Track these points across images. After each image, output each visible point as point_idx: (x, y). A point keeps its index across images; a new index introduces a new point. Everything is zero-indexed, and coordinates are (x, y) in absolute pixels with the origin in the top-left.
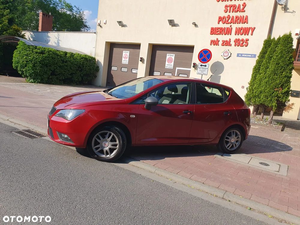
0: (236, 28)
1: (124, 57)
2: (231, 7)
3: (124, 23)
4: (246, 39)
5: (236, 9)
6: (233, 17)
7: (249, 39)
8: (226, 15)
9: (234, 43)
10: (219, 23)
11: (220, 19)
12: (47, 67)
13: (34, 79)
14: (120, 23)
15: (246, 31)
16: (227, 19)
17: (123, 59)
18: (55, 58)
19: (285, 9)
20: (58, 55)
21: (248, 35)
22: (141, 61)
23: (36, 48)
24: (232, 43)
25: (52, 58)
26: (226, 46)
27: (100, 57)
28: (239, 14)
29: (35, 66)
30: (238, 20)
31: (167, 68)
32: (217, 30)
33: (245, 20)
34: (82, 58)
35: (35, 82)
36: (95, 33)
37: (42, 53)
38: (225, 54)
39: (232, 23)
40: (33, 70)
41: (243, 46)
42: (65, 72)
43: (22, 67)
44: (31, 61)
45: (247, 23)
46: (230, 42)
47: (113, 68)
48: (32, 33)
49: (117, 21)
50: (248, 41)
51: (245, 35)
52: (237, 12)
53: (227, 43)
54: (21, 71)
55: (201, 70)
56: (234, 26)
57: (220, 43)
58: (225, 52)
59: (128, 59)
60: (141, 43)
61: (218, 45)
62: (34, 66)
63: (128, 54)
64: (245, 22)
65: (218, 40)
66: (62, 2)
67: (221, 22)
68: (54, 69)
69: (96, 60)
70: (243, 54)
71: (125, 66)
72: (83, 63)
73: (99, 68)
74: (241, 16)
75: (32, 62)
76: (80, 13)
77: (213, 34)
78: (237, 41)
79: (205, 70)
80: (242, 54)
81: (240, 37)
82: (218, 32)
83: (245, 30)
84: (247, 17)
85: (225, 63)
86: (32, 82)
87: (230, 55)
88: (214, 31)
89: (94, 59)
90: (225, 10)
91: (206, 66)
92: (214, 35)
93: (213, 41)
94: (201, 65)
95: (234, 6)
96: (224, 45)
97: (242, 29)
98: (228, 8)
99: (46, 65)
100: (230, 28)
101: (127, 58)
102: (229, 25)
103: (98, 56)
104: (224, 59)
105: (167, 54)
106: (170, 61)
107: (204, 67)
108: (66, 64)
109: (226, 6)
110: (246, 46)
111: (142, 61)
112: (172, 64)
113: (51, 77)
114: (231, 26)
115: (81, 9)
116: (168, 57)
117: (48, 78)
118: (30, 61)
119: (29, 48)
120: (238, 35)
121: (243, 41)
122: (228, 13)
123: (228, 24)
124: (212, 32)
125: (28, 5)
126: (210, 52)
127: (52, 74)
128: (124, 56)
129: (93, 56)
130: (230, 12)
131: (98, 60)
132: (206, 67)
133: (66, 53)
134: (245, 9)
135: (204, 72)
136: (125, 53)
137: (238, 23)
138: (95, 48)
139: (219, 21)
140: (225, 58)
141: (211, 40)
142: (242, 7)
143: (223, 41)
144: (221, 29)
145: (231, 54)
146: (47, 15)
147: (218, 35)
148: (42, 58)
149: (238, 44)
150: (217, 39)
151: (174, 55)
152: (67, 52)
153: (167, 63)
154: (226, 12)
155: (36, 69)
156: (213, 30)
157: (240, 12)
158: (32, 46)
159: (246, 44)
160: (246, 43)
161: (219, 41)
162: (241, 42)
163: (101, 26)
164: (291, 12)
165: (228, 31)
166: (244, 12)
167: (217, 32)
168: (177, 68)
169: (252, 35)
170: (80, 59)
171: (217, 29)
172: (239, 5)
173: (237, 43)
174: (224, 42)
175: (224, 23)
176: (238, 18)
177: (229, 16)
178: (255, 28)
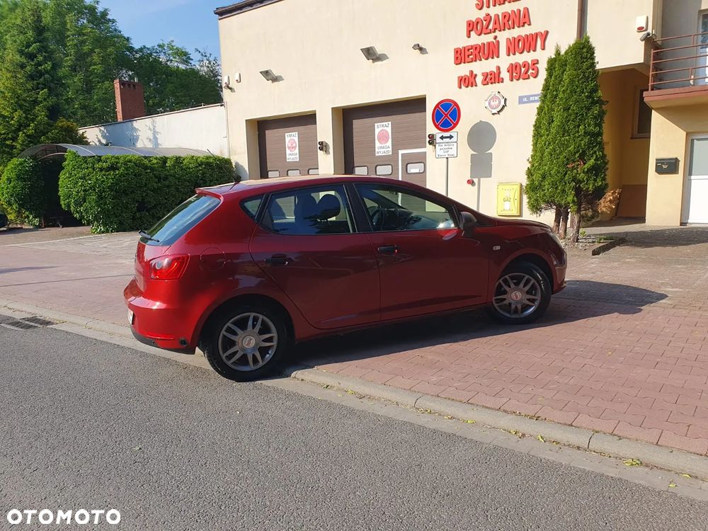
0: (508, 40)
1: (289, 148)
3: (276, 73)
4: (532, 61)
6: (497, 16)
7: (538, 61)
8: (481, 14)
9: (508, 74)
10: (469, 37)
11: (472, 27)
12: (127, 195)
13: (105, 225)
14: (266, 74)
15: (529, 43)
16: (485, 22)
17: (288, 152)
18: (140, 175)
20: (146, 168)
21: (535, 51)
22: (321, 150)
23: (99, 159)
24: (505, 75)
25: (135, 175)
26: (492, 83)
27: (240, 156)
28: (508, 8)
29: (102, 199)
30: (508, 21)
31: (380, 154)
32: (467, 53)
33: (522, 18)
34: (200, 165)
35: (107, 231)
36: (222, 105)
37: (113, 167)
38: (492, 103)
39: (497, 31)
40: (99, 206)
41: (529, 78)
42: (166, 199)
43: (78, 204)
44: (93, 188)
45: (530, 25)
46: (499, 73)
48: (102, 128)
49: (261, 72)
50: (537, 63)
51: (529, 52)
52: (504, 3)
53: (493, 76)
54: (77, 212)
55: (444, 147)
56: (503, 37)
57: (479, 79)
58: (493, 98)
59: (297, 151)
60: (315, 111)
61: (476, 86)
62: (100, 197)
63: (296, 139)
64: (524, 23)
65: (474, 73)
66: (165, 48)
67: (473, 33)
68: (142, 197)
69: (234, 164)
70: (532, 96)
71: (293, 166)
72: (203, 174)
74: (513, 11)
75: (94, 190)
76: (210, 63)
77: (460, 63)
78: (514, 69)
79: (450, 147)
80: (528, 97)
81: (520, 58)
82: (471, 57)
83: (526, 41)
84: (527, 10)
85: (495, 121)
86: (103, 232)
87: (503, 103)
88: (462, 56)
89: (228, 162)
90: (477, 5)
91: (451, 137)
92: (462, 64)
93: (463, 80)
94: (442, 138)
96: (487, 84)
97: (519, 40)
99: (124, 192)
100: (494, 41)
101: (296, 147)
102: (492, 35)
103: (235, 154)
104: (493, 114)
105: (376, 125)
106: (383, 138)
107: (448, 140)
108: (167, 183)
110: (535, 77)
111: (324, 149)
112: (389, 143)
113: (138, 215)
114: (496, 37)
115: (211, 54)
116: (377, 131)
117: (134, 218)
118: (91, 188)
119: (86, 162)
120: (514, 54)
121: (527, 67)
122: (485, 10)
123: (488, 33)
124: (457, 58)
125: (95, 69)
126: (456, 104)
127: (139, 210)
128: (290, 145)
129: (226, 157)
130: (488, 7)
131: (237, 164)
132: (452, 140)
133: (164, 160)
135: (451, 152)
136: (289, 138)
137: (509, 29)
138: (227, 137)
139: (470, 31)
140: (495, 111)
141: (459, 77)
143: (483, 74)
144: (476, 47)
145: (505, 100)
146: (129, 85)
147: (472, 62)
148: (112, 179)
149: (518, 75)
150: (472, 72)
151: (390, 123)
152: (167, 156)
153: (377, 144)
154: (480, 9)
155: (105, 204)
156: (459, 52)
157: (510, 2)
158: (91, 157)
159: (534, 72)
160: (533, 69)
161: (476, 75)
162: (523, 69)
163: (231, 89)
165: (491, 51)
167: (468, 56)
168: (401, 152)
169: (543, 48)
170: (197, 167)
171: (466, 51)
173: (514, 74)
174: (486, 75)
175: (480, 35)
176: (507, 18)
177: (488, 15)
178: (547, 33)
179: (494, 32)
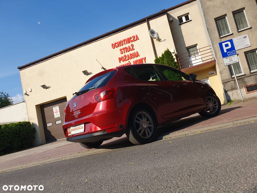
0: (133, 61)
2: (124, 49)
3: (47, 86)
5: (128, 50)
6: (128, 55)
8: (123, 55)
10: (120, 62)
11: (120, 59)
14: (44, 87)
15: (141, 61)
16: (124, 58)
17: (55, 114)
19: (159, 40)
21: (143, 63)
27: (34, 119)
28: (131, 52)
30: (132, 56)
34: (17, 126)
36: (24, 102)
39: (129, 59)
45: (139, 56)
47: (49, 125)
49: (41, 86)
52: (129, 51)
59: (59, 113)
60: (66, 96)
63: (58, 109)
64: (137, 56)
67: (121, 61)
69: (31, 124)
71: (58, 119)
73: (35, 129)
74: (133, 53)
83: (139, 61)
84: (137, 52)
89: (29, 123)
90: (121, 53)
95: (126, 48)
97: (137, 61)
98: (123, 51)
100: (129, 63)
103: (32, 120)
109: (121, 50)
114: (129, 62)
122: (124, 54)
123: (126, 61)
128: (55, 112)
129: (27, 121)
130: (125, 53)
131: (33, 123)
134: (134, 48)
136: (55, 109)
137: (133, 58)
138: (27, 113)
139: (120, 61)
142: (131, 47)
144: (123, 65)
154: (122, 54)
157: (131, 51)
163: (27, 95)
164: (164, 41)
166: (134, 49)
169: (145, 62)
172: (129, 47)
175: (124, 61)
176: (131, 55)
177: (125, 55)
178: (145, 58)
179: (128, 60)
